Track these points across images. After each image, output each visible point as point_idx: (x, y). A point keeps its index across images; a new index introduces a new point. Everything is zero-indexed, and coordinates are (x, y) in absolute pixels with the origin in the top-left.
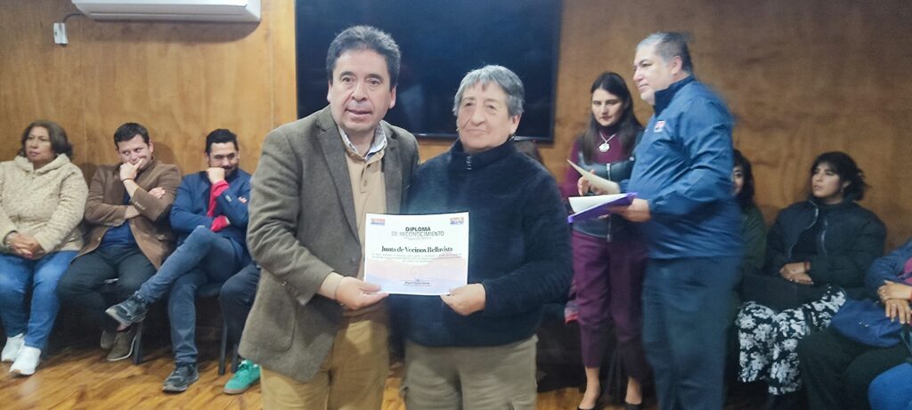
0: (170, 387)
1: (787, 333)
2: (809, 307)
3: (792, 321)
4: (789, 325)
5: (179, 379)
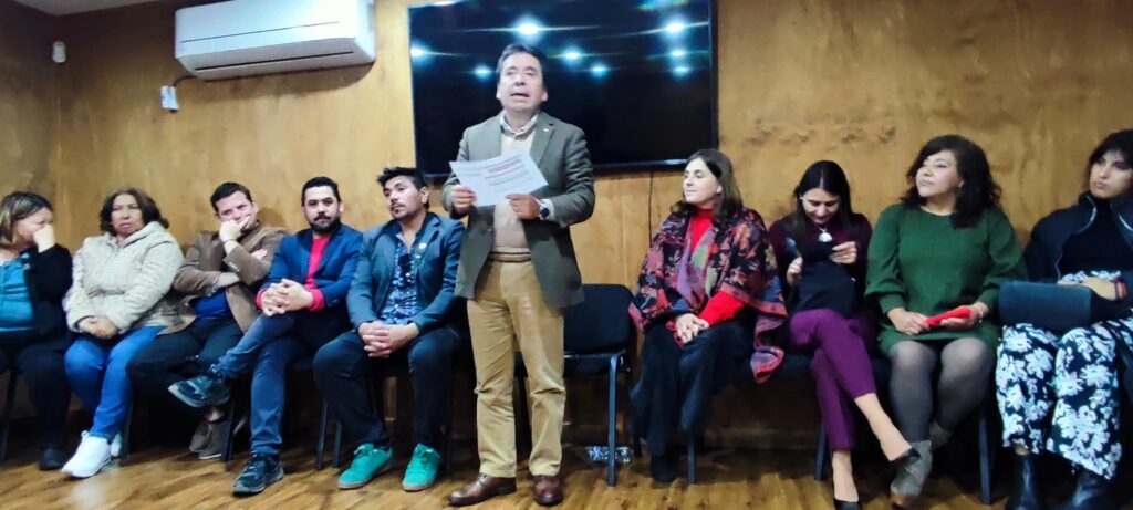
0: (241, 487)
1: (1091, 354)
2: (1116, 325)
3: (1095, 338)
4: (1092, 344)
5: (253, 477)
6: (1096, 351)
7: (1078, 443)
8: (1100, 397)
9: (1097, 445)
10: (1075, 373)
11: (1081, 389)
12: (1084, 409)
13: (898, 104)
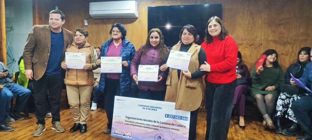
7: (292, 116)
13: (263, 38)
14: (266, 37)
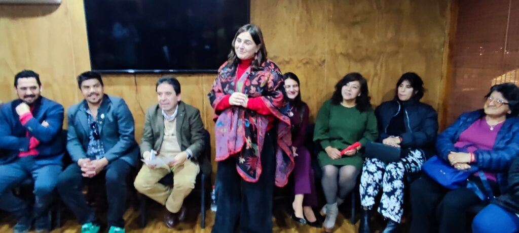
3: (397, 169)
6: (398, 175)
7: (389, 209)
8: (398, 192)
9: (396, 210)
10: (390, 183)
11: (392, 189)
12: (392, 197)
13: (327, 49)
14: (332, 48)
